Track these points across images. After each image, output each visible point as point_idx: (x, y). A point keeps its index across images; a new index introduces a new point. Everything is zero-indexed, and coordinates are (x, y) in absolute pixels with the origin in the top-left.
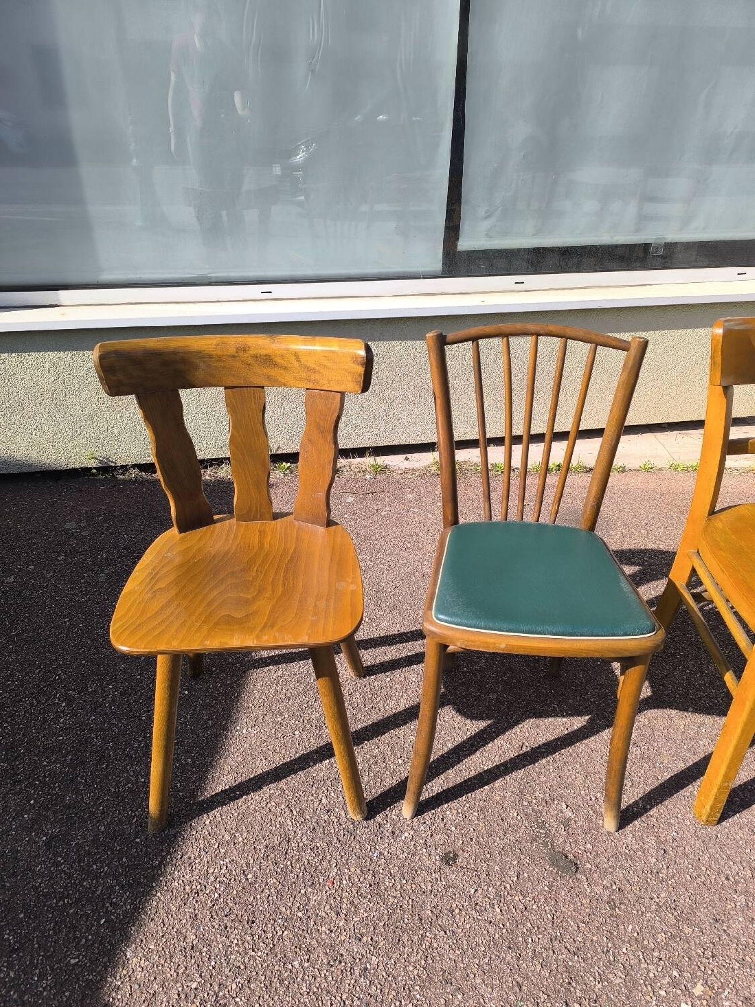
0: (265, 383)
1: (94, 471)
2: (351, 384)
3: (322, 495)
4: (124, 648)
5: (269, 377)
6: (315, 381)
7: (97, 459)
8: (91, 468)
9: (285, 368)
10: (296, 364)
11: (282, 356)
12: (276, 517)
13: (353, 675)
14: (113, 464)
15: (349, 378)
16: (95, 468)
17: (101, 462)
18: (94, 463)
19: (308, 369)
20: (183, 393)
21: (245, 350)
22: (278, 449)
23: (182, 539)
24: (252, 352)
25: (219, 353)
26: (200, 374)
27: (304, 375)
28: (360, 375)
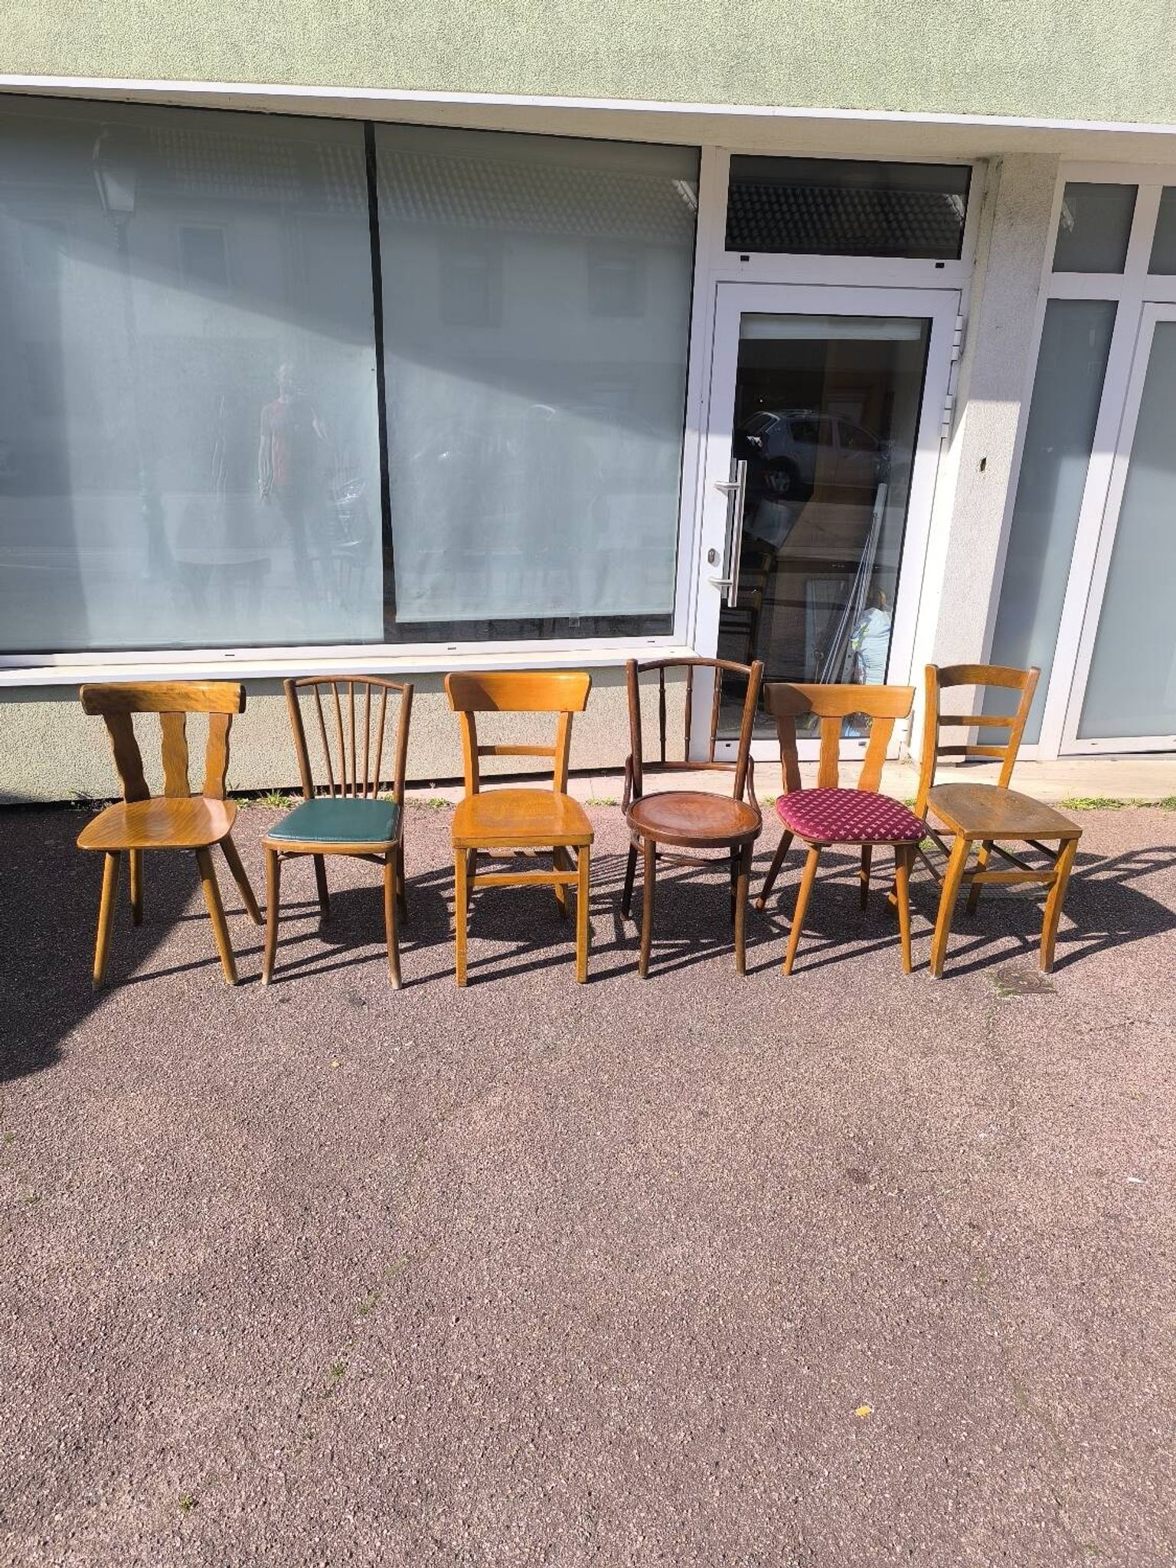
0: (185, 710)
1: (73, 803)
2: (233, 709)
3: (220, 779)
4: (86, 847)
5: (187, 707)
6: (214, 708)
7: (76, 793)
8: (71, 801)
9: (197, 701)
10: (203, 697)
11: (195, 693)
12: (191, 795)
13: (253, 922)
14: (89, 798)
15: (232, 705)
16: (74, 801)
17: (79, 796)
18: (74, 797)
19: (210, 701)
20: (133, 714)
21: (172, 690)
22: (238, 787)
23: (128, 806)
24: (177, 691)
25: (157, 691)
26: (144, 705)
27: (208, 704)
28: (237, 703)
